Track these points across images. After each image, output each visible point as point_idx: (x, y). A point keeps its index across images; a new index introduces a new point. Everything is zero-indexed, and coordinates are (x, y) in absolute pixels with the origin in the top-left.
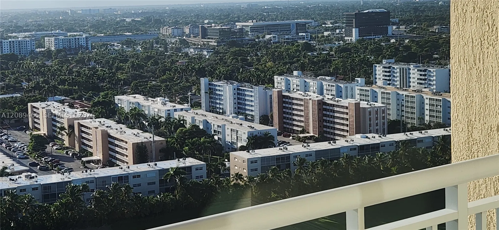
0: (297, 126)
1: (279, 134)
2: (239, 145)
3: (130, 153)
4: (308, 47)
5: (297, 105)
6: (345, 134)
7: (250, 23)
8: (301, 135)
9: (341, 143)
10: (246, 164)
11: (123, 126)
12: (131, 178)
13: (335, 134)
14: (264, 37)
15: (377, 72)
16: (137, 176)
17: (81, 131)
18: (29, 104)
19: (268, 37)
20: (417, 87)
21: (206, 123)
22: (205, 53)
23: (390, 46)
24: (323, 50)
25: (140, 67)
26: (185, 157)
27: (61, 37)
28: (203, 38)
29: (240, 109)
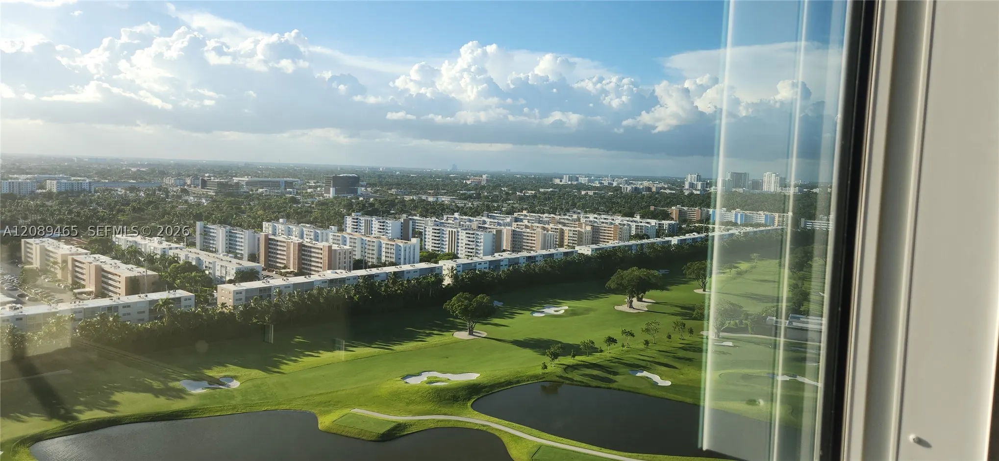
0: (280, 263)
1: (264, 270)
2: (228, 278)
3: (123, 285)
4: (294, 200)
5: (281, 246)
7: (246, 179)
8: (283, 271)
9: (315, 277)
10: (232, 295)
11: (118, 262)
12: (121, 309)
13: (311, 270)
14: (258, 190)
15: (348, 222)
16: (127, 306)
17: (74, 266)
18: (23, 240)
19: (260, 190)
20: (378, 234)
21: (199, 260)
22: (204, 201)
23: (359, 203)
24: (306, 203)
25: (140, 210)
26: (175, 289)
27: (64, 181)
28: (202, 188)
29: (231, 249)
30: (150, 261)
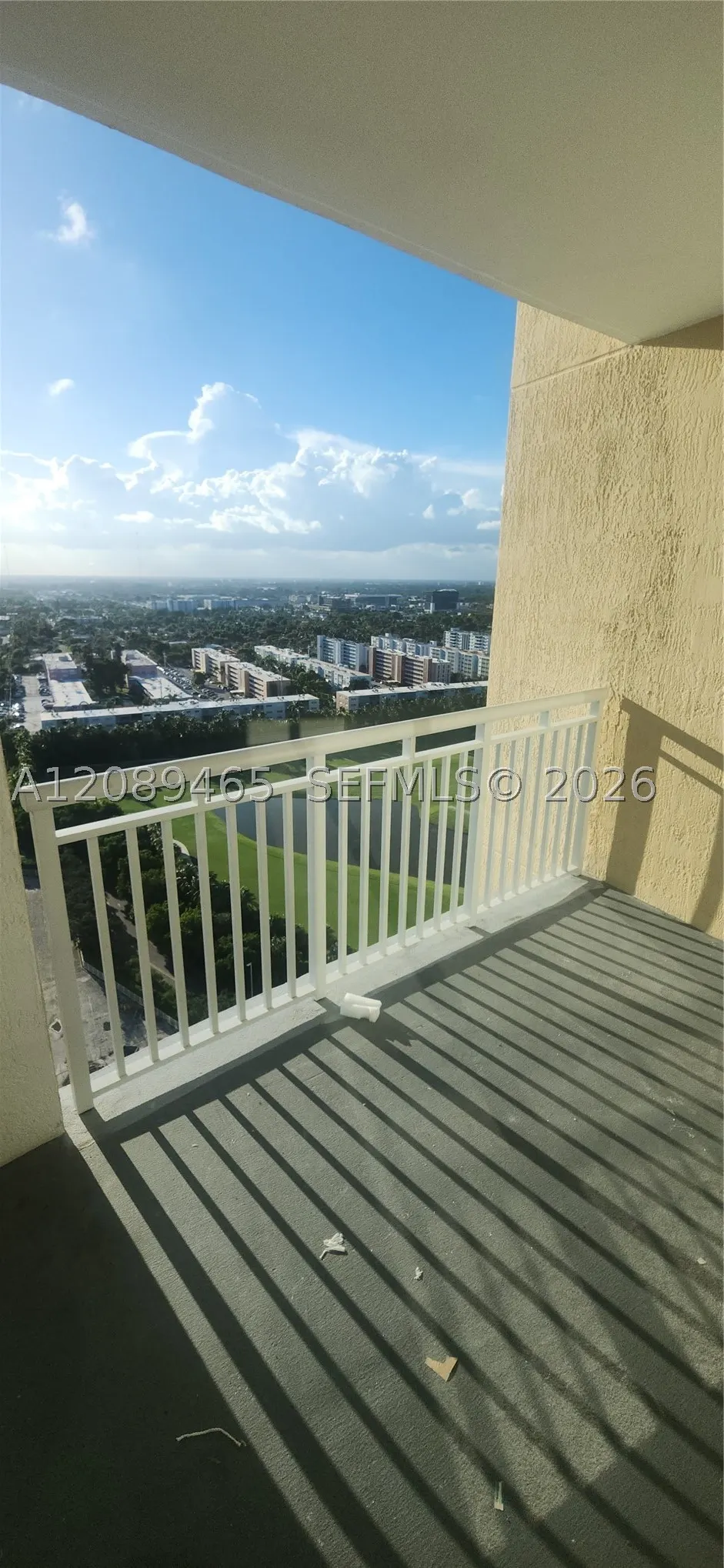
0: (386, 674)
1: (373, 680)
2: (344, 686)
3: (265, 688)
4: (397, 616)
5: (387, 659)
6: (420, 681)
7: (356, 595)
8: (389, 681)
9: (416, 688)
10: (348, 700)
11: (260, 669)
12: (265, 708)
13: (413, 682)
14: (365, 606)
15: (446, 637)
16: (269, 705)
17: (230, 671)
19: (368, 606)
20: (474, 649)
21: (320, 669)
22: (322, 617)
23: (458, 618)
24: (408, 618)
25: (274, 624)
26: (303, 693)
27: (216, 600)
28: (320, 605)
29: (345, 660)
30: (283, 669)
